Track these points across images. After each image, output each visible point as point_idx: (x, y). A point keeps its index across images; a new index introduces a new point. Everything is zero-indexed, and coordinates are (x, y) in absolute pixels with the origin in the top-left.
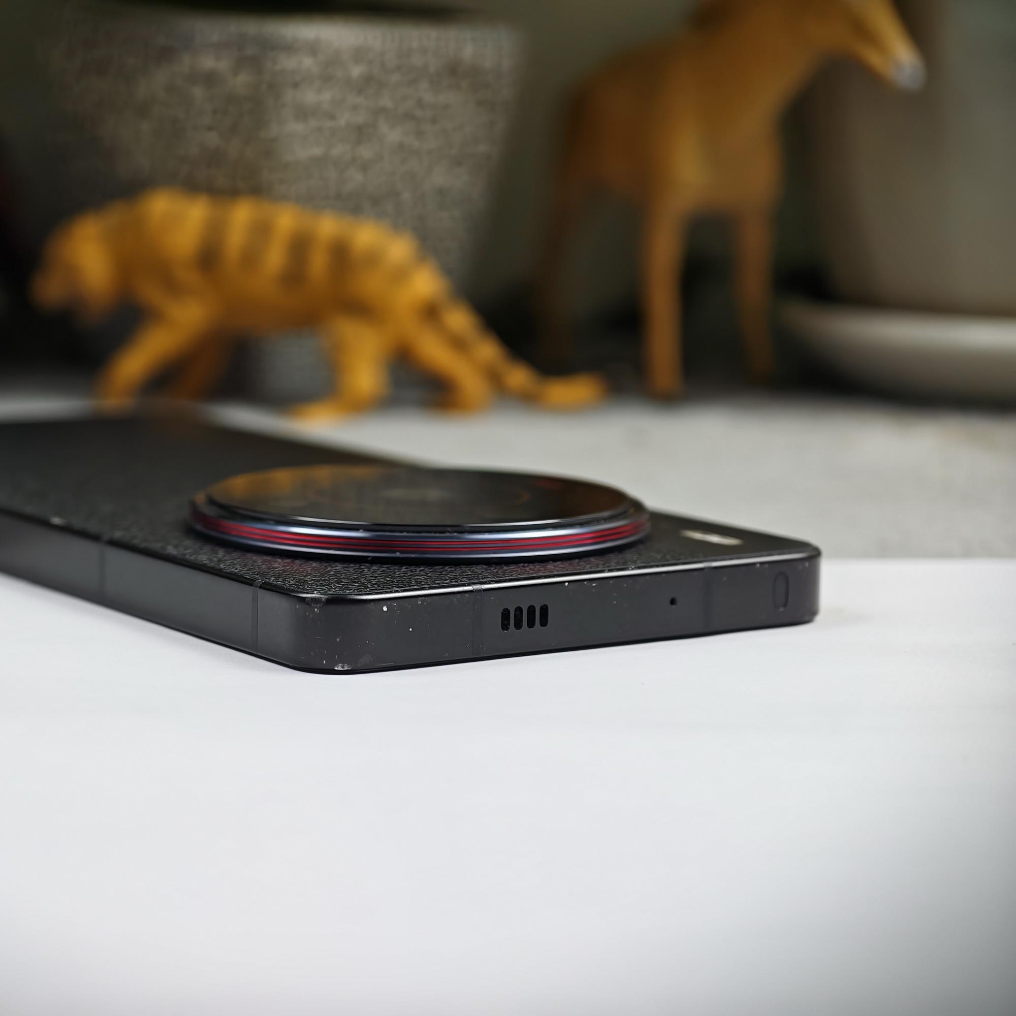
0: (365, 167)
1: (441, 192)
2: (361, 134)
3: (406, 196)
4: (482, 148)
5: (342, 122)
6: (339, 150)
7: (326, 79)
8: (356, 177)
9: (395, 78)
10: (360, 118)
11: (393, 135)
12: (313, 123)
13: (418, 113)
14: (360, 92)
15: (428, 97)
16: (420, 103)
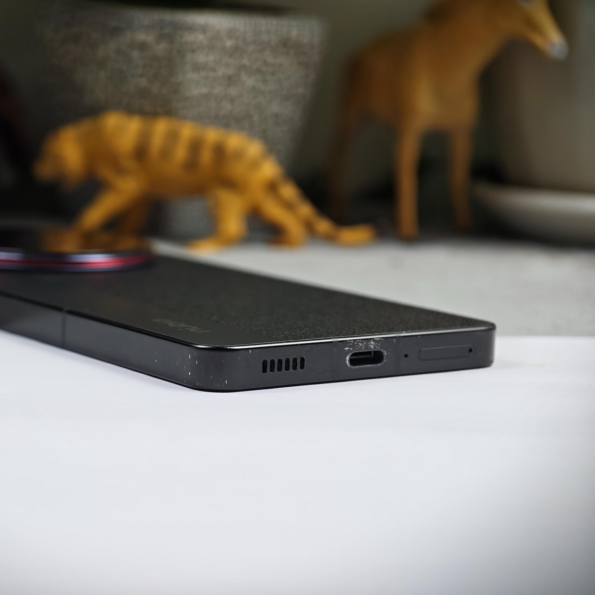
0: (232, 101)
1: (276, 116)
2: (230, 80)
3: (256, 118)
4: (301, 91)
5: (220, 73)
6: (218, 90)
7: (211, 48)
8: (227, 107)
9: (251, 48)
10: (230, 71)
11: (249, 81)
12: (203, 74)
13: (264, 69)
14: (231, 56)
15: (270, 59)
16: (265, 63)
